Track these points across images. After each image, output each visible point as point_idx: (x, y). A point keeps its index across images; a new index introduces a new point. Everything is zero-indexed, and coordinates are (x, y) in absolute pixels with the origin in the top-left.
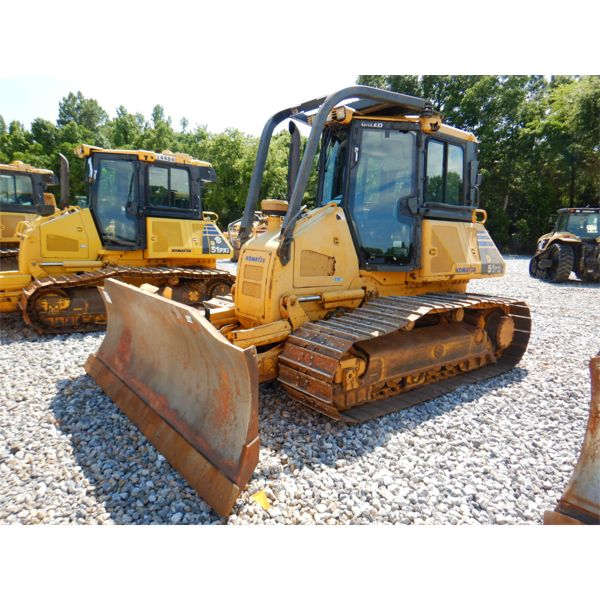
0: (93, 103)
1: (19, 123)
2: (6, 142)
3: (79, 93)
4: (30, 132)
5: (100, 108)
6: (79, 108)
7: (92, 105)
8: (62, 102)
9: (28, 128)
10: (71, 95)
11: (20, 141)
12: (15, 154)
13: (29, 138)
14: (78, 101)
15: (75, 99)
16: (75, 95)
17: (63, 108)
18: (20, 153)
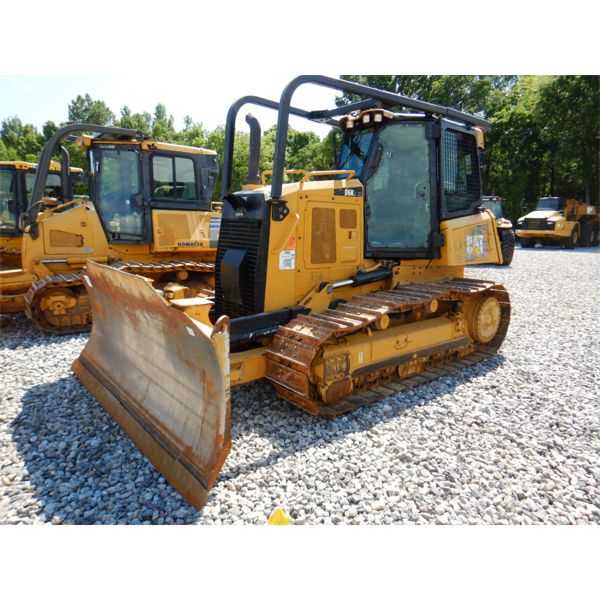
0: (100, 104)
1: (32, 126)
2: (20, 144)
3: (87, 96)
4: (43, 135)
5: (108, 110)
6: (87, 110)
7: (99, 107)
8: (71, 105)
9: (40, 131)
10: (79, 98)
11: (32, 144)
12: (27, 156)
13: (41, 140)
14: (86, 103)
15: (83, 102)
16: (83, 97)
17: (72, 111)
18: (32, 155)
